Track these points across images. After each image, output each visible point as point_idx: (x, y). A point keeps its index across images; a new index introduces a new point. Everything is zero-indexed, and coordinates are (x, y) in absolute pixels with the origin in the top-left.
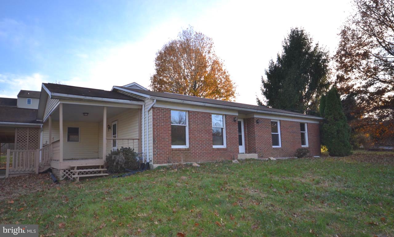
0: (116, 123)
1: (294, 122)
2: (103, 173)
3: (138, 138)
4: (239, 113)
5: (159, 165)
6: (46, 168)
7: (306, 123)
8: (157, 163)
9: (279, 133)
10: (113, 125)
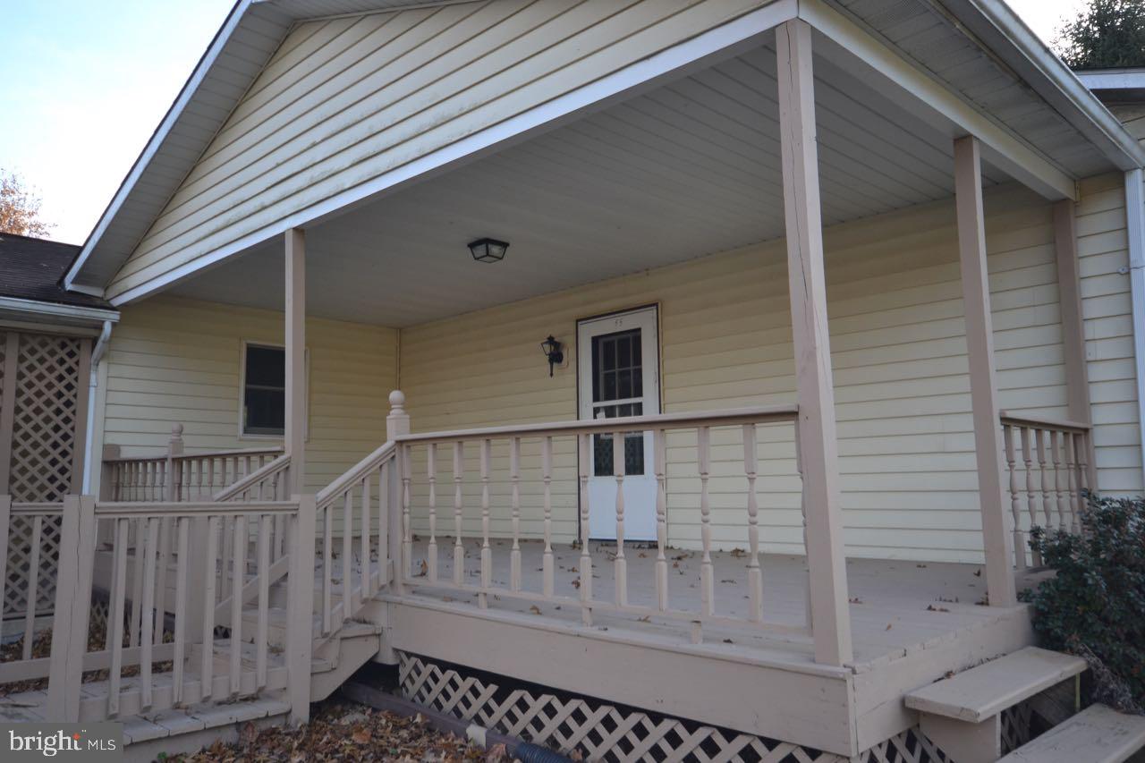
10: (595, 340)
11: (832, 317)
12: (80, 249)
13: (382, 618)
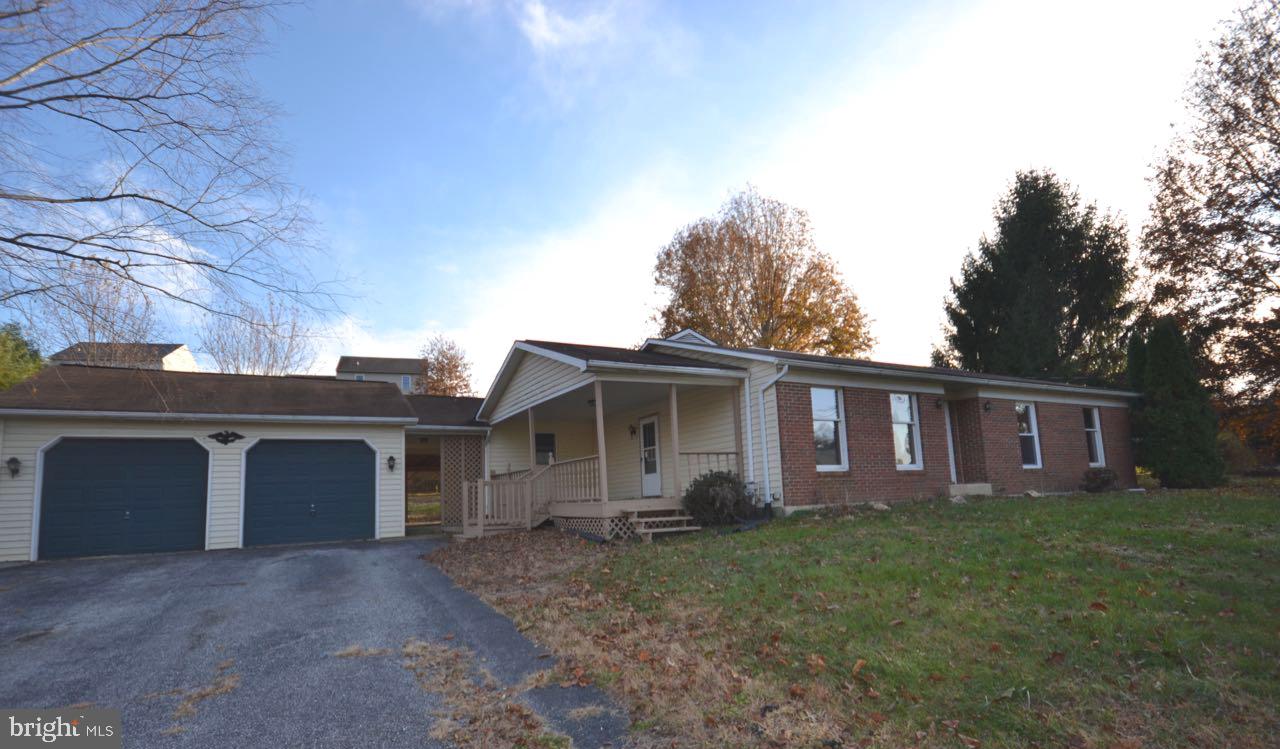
0: (654, 419)
1: (1069, 405)
2: (687, 526)
3: (733, 450)
4: (946, 390)
5: (795, 508)
6: (543, 518)
7: (1095, 407)
8: (793, 504)
9: (1035, 432)
10: (645, 426)
11: (679, 427)
12: (483, 399)
13: (550, 509)
